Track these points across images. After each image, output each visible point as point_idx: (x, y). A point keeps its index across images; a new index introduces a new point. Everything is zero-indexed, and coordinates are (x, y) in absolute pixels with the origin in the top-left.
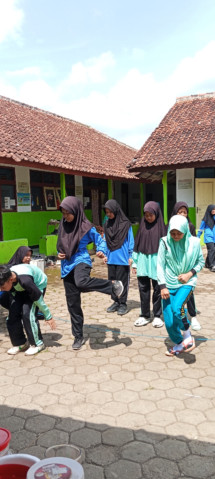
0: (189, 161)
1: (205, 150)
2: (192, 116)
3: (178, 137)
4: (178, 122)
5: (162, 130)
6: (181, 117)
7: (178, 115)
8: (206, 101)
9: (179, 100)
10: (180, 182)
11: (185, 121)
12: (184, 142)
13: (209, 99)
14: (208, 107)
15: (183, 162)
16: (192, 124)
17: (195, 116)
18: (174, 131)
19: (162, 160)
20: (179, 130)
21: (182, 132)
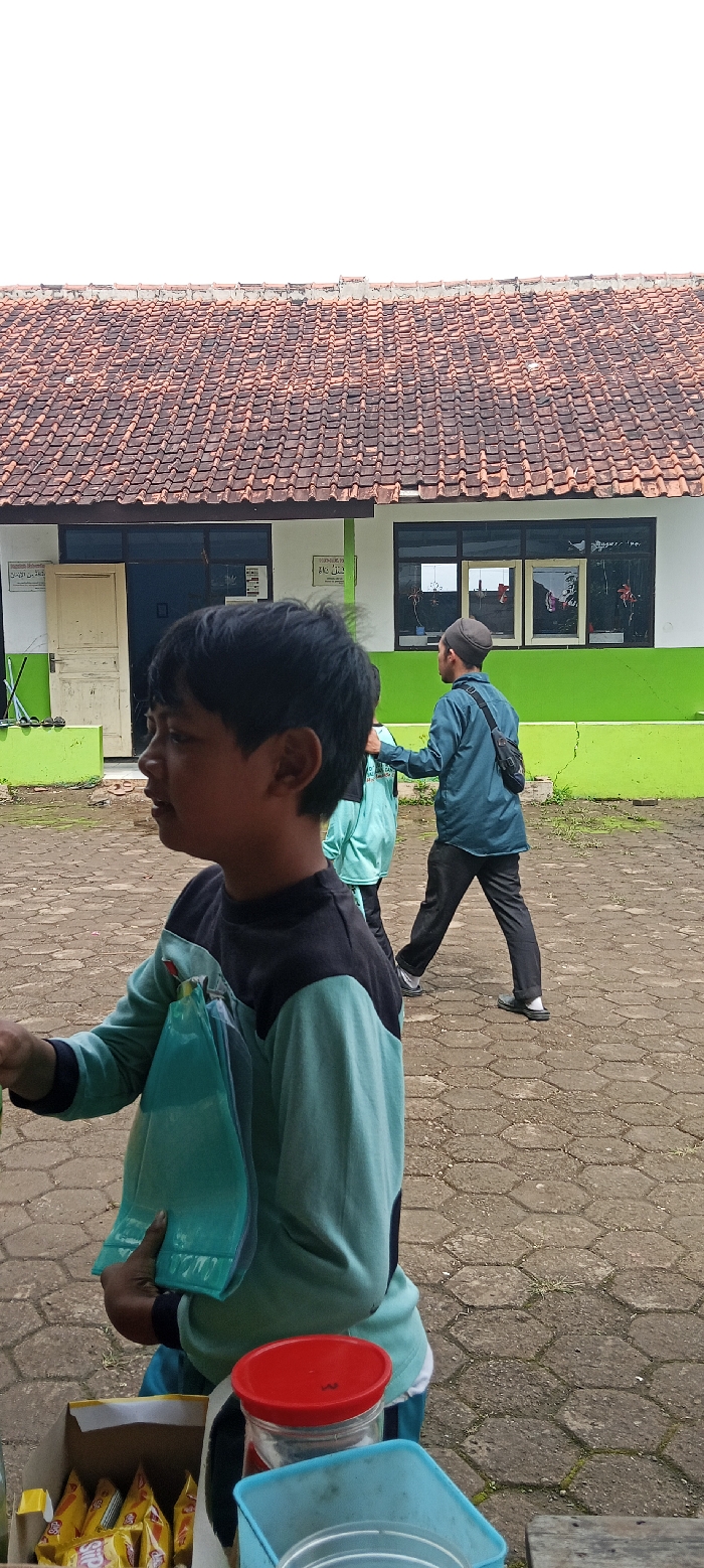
0: (43, 502)
1: (93, 468)
2: (44, 353)
3: (3, 418)
6: (9, 354)
8: (88, 309)
10: (15, 567)
11: (23, 368)
12: (23, 438)
13: (98, 303)
14: (97, 329)
15: (23, 501)
16: (46, 379)
17: (54, 354)
20: (5, 393)
21: (13, 402)
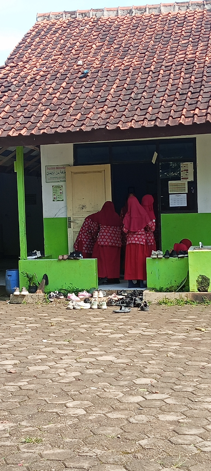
1: (92, 110)
2: (66, 48)
3: (43, 86)
4: (42, 58)
5: (12, 71)
6: (47, 50)
7: (41, 46)
8: (90, 23)
9: (42, 18)
10: (49, 169)
12: (53, 96)
13: (96, 19)
14: (95, 34)
15: (53, 131)
16: (66, 62)
17: (71, 49)
18: (34, 75)
19: (12, 126)
20: (44, 72)
21: (49, 76)
